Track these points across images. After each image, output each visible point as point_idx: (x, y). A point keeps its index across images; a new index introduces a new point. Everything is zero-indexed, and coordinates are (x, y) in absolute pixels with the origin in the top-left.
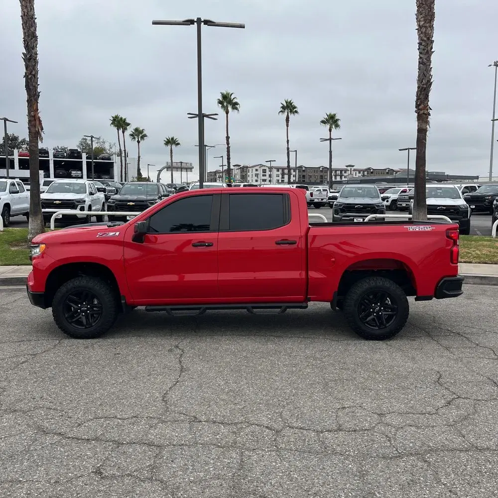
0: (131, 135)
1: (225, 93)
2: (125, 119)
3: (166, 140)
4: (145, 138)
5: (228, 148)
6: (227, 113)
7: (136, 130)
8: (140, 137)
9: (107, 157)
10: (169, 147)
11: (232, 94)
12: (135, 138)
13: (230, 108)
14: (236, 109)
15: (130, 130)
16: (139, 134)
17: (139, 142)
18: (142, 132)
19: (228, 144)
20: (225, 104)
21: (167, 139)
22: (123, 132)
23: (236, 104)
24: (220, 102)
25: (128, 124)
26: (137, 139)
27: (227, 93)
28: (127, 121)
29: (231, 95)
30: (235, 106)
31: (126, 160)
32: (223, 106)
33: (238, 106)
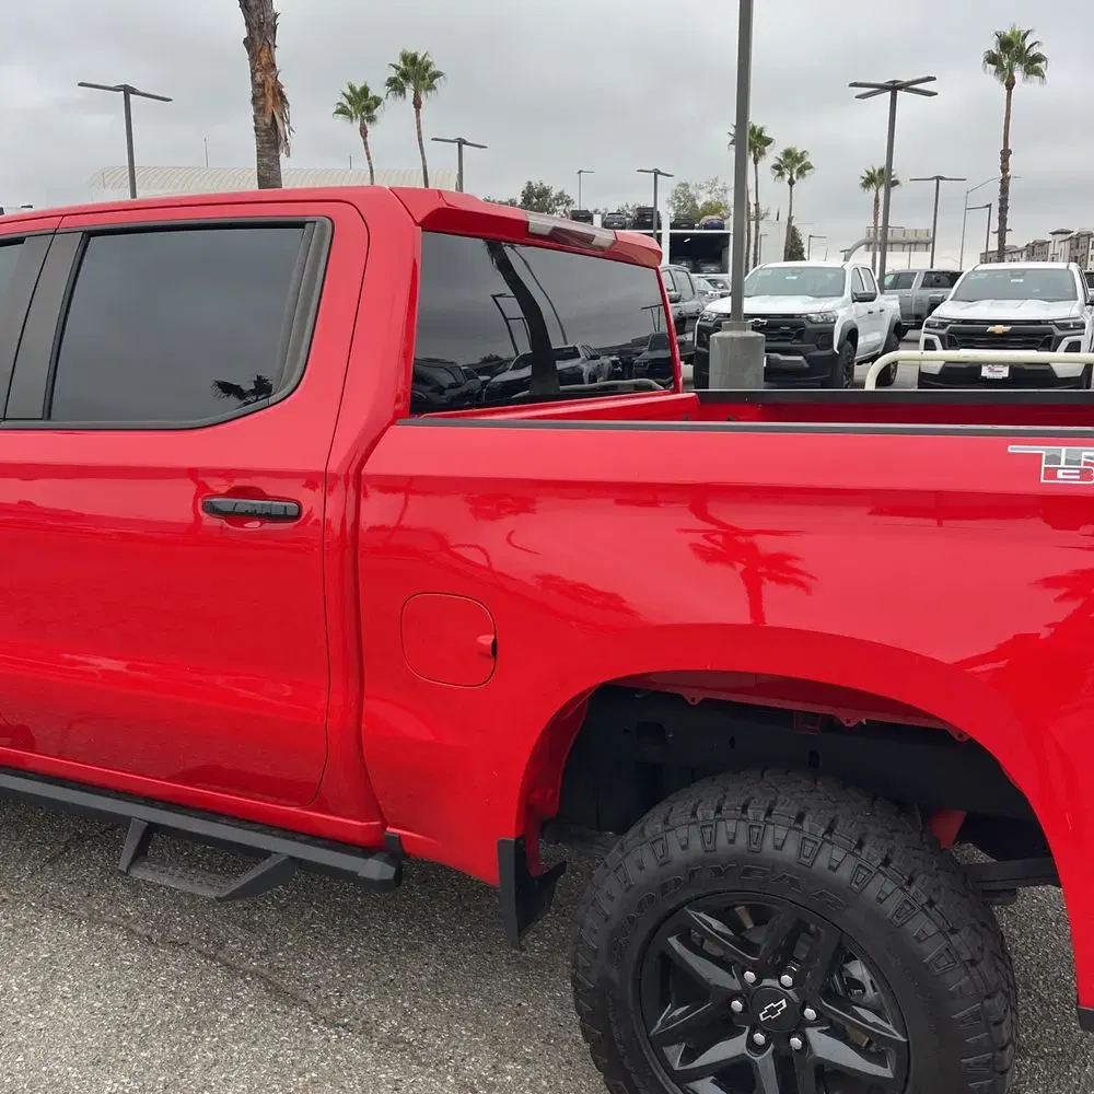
0: (776, 167)
1: (1008, 33)
2: (762, 130)
3: (866, 176)
4: (807, 172)
5: (1005, 183)
6: (1010, 86)
7: (788, 153)
8: (795, 171)
9: (716, 222)
10: (872, 192)
11: (1028, 32)
12: (782, 174)
13: (1018, 74)
14: (1038, 72)
15: (773, 155)
16: (794, 164)
17: (791, 182)
18: (799, 159)
19: (1005, 169)
20: (1006, 62)
21: (868, 173)
22: (756, 162)
23: (1039, 58)
24: (992, 59)
25: (768, 141)
26: (787, 177)
27: (1013, 34)
28: (766, 134)
29: (1025, 36)
30: (1033, 65)
31: (757, 227)
32: (1000, 69)
33: (1042, 65)
